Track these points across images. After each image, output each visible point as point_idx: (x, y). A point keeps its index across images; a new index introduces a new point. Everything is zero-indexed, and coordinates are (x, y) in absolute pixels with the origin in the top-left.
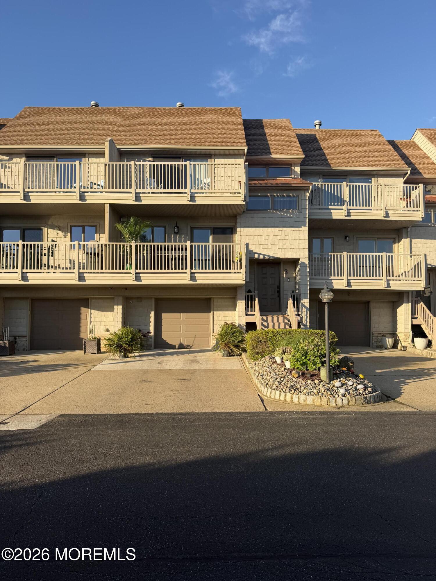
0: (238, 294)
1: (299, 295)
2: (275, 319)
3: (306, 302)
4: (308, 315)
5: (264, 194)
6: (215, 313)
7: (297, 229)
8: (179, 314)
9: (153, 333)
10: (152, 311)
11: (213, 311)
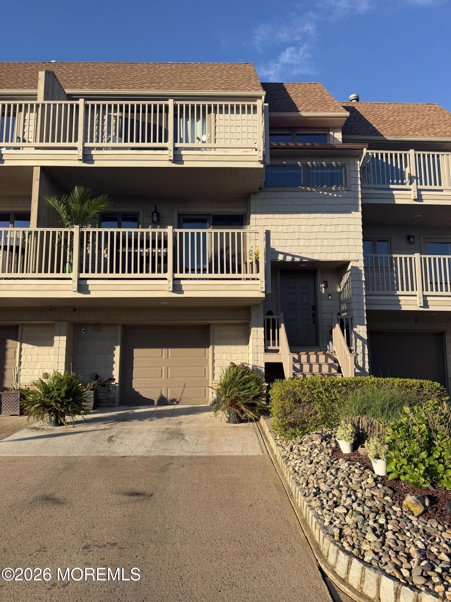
0: (252, 316)
1: (350, 320)
2: (313, 358)
3: (362, 330)
4: (366, 352)
5: (291, 162)
6: (217, 348)
7: (344, 215)
8: (159, 350)
9: (117, 381)
10: (117, 345)
11: (213, 344)
